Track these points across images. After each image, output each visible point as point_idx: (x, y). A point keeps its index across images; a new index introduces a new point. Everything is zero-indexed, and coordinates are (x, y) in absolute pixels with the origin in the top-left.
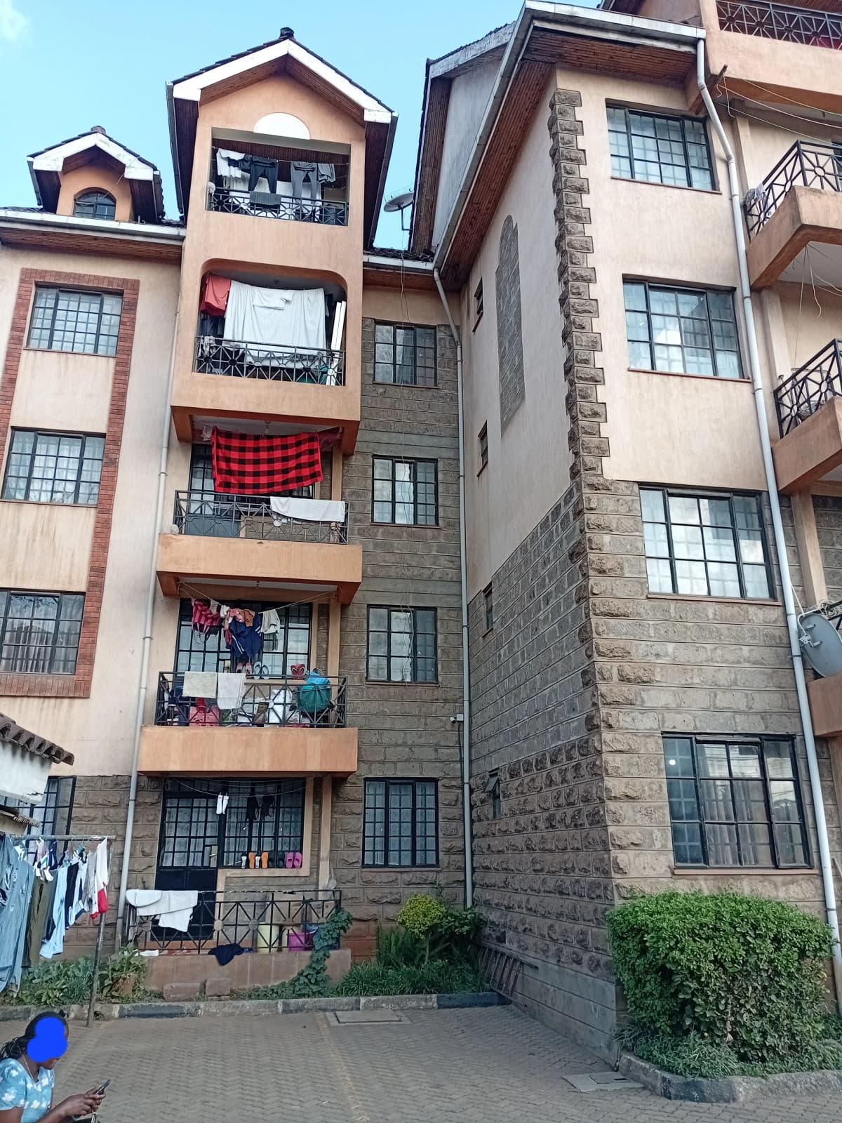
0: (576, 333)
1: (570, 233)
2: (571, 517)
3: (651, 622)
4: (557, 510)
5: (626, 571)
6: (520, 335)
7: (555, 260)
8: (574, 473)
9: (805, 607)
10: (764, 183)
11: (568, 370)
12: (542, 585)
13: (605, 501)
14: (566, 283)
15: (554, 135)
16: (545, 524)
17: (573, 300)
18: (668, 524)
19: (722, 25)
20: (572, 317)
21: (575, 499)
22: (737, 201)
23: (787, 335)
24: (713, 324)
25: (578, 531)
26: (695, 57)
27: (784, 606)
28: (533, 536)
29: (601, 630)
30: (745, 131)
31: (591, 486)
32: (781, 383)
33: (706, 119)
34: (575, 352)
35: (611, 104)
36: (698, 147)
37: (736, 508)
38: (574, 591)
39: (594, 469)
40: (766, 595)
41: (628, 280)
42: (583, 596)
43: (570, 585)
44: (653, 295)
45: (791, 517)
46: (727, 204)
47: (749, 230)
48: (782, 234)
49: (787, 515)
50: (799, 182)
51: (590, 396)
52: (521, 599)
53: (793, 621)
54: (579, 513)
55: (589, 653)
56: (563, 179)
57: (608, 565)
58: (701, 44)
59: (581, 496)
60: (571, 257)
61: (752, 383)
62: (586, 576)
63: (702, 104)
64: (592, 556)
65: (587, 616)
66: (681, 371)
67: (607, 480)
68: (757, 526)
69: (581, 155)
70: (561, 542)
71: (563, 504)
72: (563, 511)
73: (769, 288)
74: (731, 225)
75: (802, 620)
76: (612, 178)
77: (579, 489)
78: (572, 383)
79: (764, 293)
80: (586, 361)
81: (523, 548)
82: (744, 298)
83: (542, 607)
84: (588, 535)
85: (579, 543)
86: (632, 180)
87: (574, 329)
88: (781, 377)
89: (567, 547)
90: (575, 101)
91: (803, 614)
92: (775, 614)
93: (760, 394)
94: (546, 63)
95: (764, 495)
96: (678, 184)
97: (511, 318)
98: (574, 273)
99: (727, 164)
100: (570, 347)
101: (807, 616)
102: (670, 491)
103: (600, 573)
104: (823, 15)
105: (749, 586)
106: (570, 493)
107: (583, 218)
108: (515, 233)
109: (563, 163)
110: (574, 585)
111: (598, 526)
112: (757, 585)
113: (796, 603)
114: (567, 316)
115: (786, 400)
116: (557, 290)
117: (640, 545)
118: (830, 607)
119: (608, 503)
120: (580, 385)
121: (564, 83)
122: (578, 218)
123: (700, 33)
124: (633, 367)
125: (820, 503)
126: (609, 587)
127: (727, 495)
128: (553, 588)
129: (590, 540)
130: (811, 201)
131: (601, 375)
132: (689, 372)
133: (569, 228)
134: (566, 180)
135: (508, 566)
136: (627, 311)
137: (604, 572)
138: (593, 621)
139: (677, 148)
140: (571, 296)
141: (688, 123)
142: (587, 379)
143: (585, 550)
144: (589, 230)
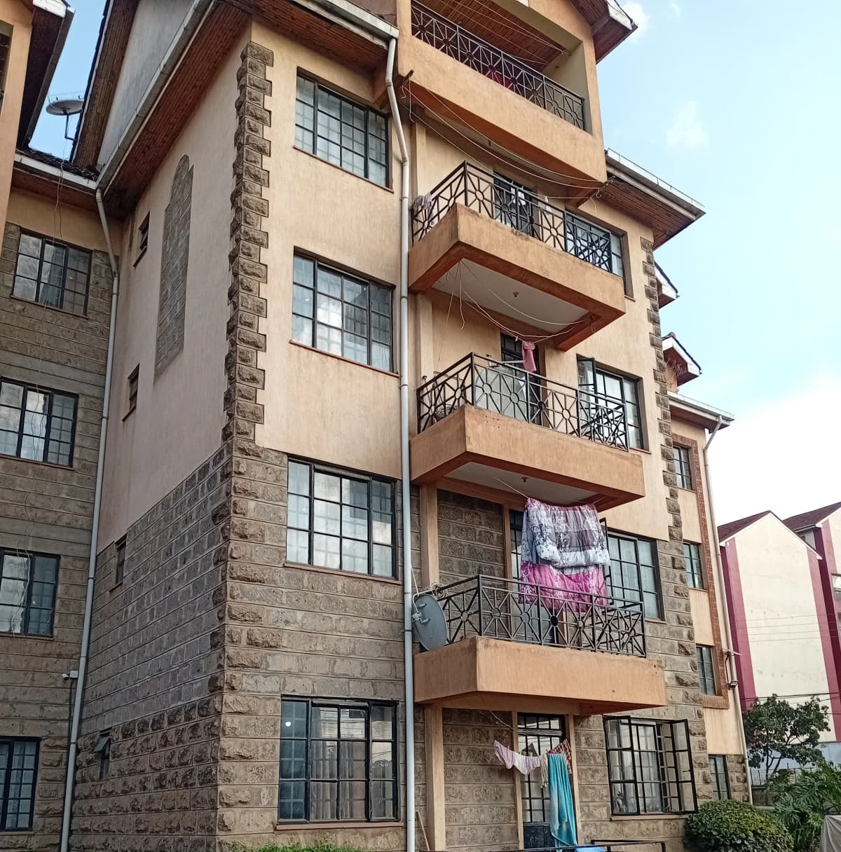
0: (243, 294)
1: (247, 191)
2: (219, 478)
3: (283, 590)
4: (204, 470)
5: (267, 538)
6: (184, 281)
7: (229, 214)
8: (227, 434)
9: (420, 588)
10: (432, 192)
11: (231, 329)
12: (181, 544)
13: (255, 468)
14: (238, 241)
15: (242, 88)
16: (190, 482)
17: (243, 259)
18: (311, 498)
19: (414, 31)
20: (240, 277)
21: (224, 461)
22: (407, 204)
23: (434, 340)
24: (372, 315)
25: (223, 493)
26: (386, 53)
27: (403, 585)
28: (177, 493)
29: (235, 594)
30: (421, 139)
31: (243, 450)
32: (423, 383)
33: (388, 116)
34: (240, 313)
35: (301, 73)
36: (378, 141)
37: (374, 491)
38: (213, 553)
39: (247, 433)
40: (389, 574)
41: (299, 253)
42: (222, 558)
43: (209, 546)
44: (321, 274)
45: (418, 507)
46: (397, 204)
47: (413, 234)
48: (441, 246)
49: (415, 503)
50: (461, 200)
51: (250, 360)
52: (157, 555)
53: (409, 599)
54: (226, 476)
55: (221, 615)
56: (246, 135)
57: (250, 530)
58: (393, 43)
59: (231, 458)
60: (245, 216)
61: (400, 378)
62: (227, 539)
63: (386, 101)
64: (236, 520)
65: (224, 578)
66: (339, 355)
67: (258, 447)
68: (389, 511)
69: (266, 115)
70: (205, 502)
71: (211, 464)
72: (211, 471)
73: (423, 293)
74: (399, 225)
75: (416, 599)
76: (294, 148)
77: (230, 452)
78: (233, 344)
79: (419, 297)
80: (250, 325)
81: (165, 503)
82: (402, 297)
83: (178, 565)
84: (233, 499)
85: (224, 505)
86: (313, 155)
87: (241, 290)
88: (424, 377)
89: (211, 508)
90: (267, 59)
91: (418, 594)
92: (394, 591)
93: (405, 389)
94: (243, 11)
95: (398, 482)
96: (356, 172)
97: (177, 262)
98: (246, 233)
99: (402, 165)
100: (235, 307)
101: (421, 596)
102: (317, 467)
103: (241, 537)
104: (500, 53)
105: (376, 564)
106: (220, 454)
107: (262, 179)
108: (190, 174)
109: (248, 119)
110: (215, 547)
111: (245, 491)
112: (382, 566)
113: (413, 583)
114: (236, 275)
115: (426, 400)
116: (228, 246)
117: (282, 514)
118: (440, 590)
119: (258, 470)
120: (241, 347)
121: (259, 38)
122: (256, 178)
123: (394, 32)
124: (294, 341)
125: (444, 497)
126: (248, 552)
127: (367, 478)
128: (192, 548)
129: (235, 504)
130: (468, 221)
131: (263, 341)
132: (346, 357)
133: (247, 186)
134: (248, 136)
135: (146, 519)
136: (294, 283)
137: (245, 537)
138: (230, 583)
139: (359, 136)
140: (241, 255)
141: (372, 115)
142: (248, 343)
143: (229, 514)
144: (267, 194)
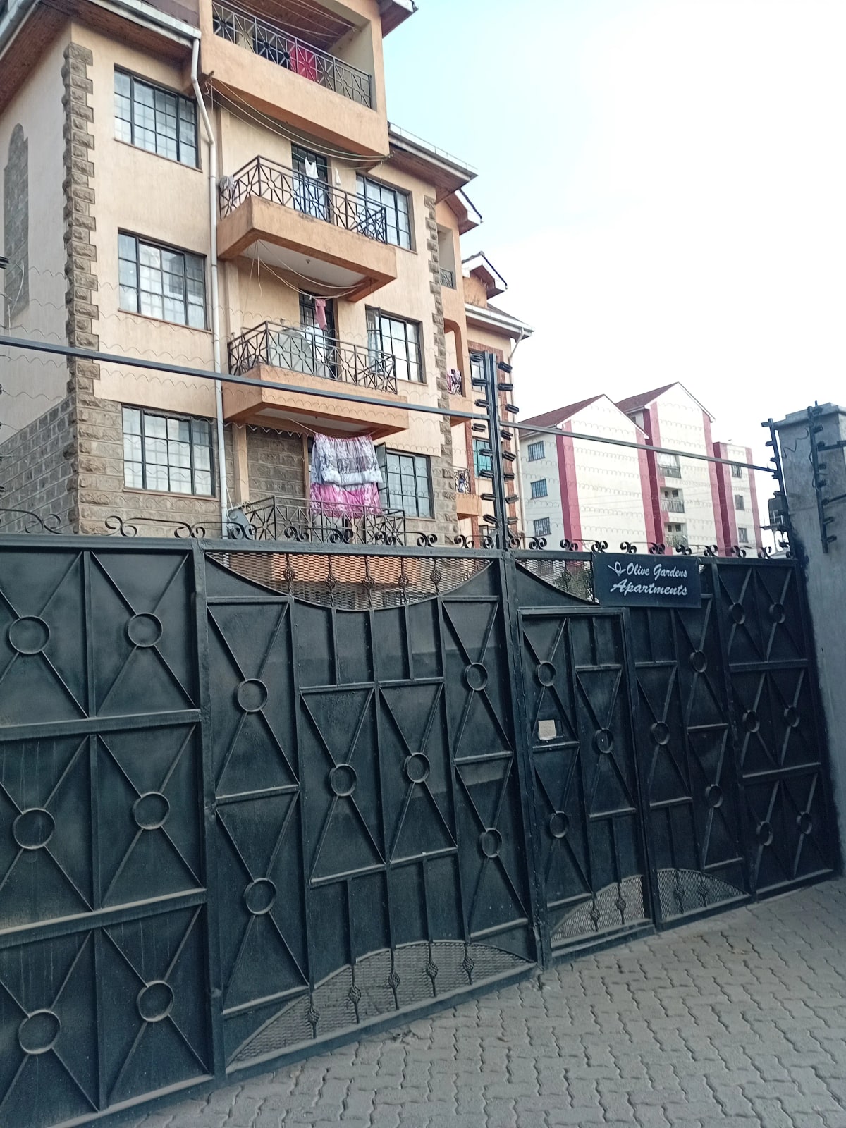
0: (77, 272)
1: (76, 182)
2: (67, 423)
3: (124, 510)
4: (54, 413)
5: (108, 470)
6: (26, 242)
7: (61, 200)
8: (71, 389)
9: (234, 504)
10: (234, 176)
11: (69, 301)
12: (39, 470)
13: (95, 415)
14: (70, 225)
15: (67, 86)
16: (43, 421)
17: (75, 242)
18: (143, 437)
19: (216, 26)
20: (74, 258)
21: (70, 409)
22: (214, 181)
23: (241, 300)
24: (188, 281)
25: (71, 435)
26: (190, 52)
27: (220, 501)
28: (32, 428)
29: (86, 514)
30: (226, 120)
31: (84, 402)
32: (232, 339)
33: (195, 102)
34: (75, 288)
35: (118, 69)
36: (188, 125)
37: (195, 428)
38: (66, 482)
39: (87, 388)
40: (209, 493)
41: (122, 232)
42: (73, 487)
43: (63, 476)
44: (143, 248)
45: (232, 436)
46: (206, 183)
47: (221, 208)
48: (241, 231)
49: (229, 436)
50: (256, 188)
51: (86, 328)
52: (19, 477)
53: (225, 511)
54: (73, 422)
55: (76, 530)
56: (73, 132)
57: (95, 464)
58: (197, 43)
59: (75, 408)
60: (76, 205)
61: (213, 334)
62: (76, 472)
63: (192, 91)
64: (82, 457)
65: (76, 502)
66: (160, 318)
67: (97, 399)
68: (207, 443)
69: (89, 113)
70: (57, 440)
71: (60, 409)
72: (60, 415)
73: (231, 261)
74: (208, 200)
75: (230, 513)
76: (115, 140)
77: (74, 403)
78: (71, 314)
79: (227, 264)
80: (84, 298)
81: (22, 435)
82: (212, 265)
83: (38, 488)
84: (79, 441)
85: (72, 445)
86: (132, 144)
87: (75, 268)
88: (233, 334)
89: (62, 446)
90: (87, 59)
91: (232, 508)
92: (213, 507)
93: (217, 344)
94: (62, 12)
95: (214, 420)
96: (170, 157)
97: (18, 223)
98: (77, 220)
99: (209, 144)
100: (71, 282)
101: (234, 510)
102: (146, 411)
103: (87, 470)
105: (198, 486)
106: (65, 405)
107: (88, 171)
109: (74, 117)
110: (67, 477)
111: (87, 434)
112: (203, 488)
113: (228, 500)
114: (70, 255)
115: (235, 352)
116: (62, 229)
117: (120, 451)
118: (248, 505)
119: (97, 417)
120: (78, 317)
121: (78, 37)
122: (83, 171)
123: (196, 33)
124: (122, 309)
125: (250, 432)
126: (94, 482)
127: (188, 418)
128: (48, 475)
129: (81, 445)
130: (261, 210)
131: (96, 311)
132: (168, 319)
133: (76, 178)
134: (75, 134)
135: (7, 446)
136: (120, 258)
137: (91, 470)
138: (81, 506)
139: (172, 121)
140: (74, 239)
141: (182, 100)
142: (84, 313)
143: (77, 452)
144: (92, 183)
